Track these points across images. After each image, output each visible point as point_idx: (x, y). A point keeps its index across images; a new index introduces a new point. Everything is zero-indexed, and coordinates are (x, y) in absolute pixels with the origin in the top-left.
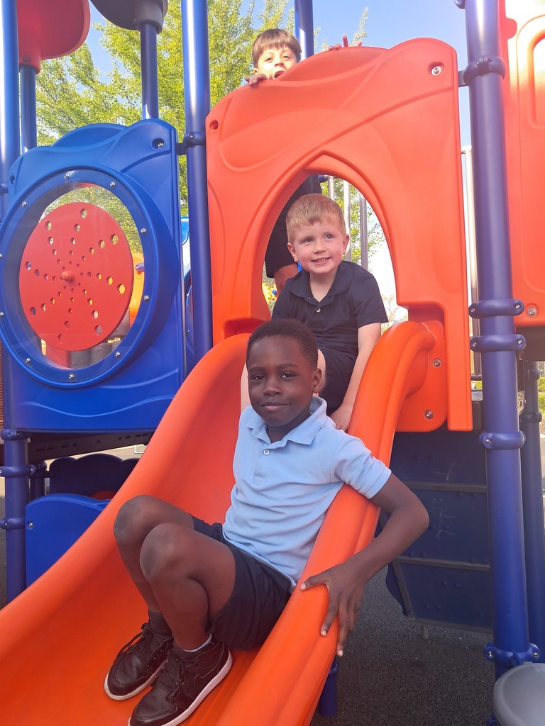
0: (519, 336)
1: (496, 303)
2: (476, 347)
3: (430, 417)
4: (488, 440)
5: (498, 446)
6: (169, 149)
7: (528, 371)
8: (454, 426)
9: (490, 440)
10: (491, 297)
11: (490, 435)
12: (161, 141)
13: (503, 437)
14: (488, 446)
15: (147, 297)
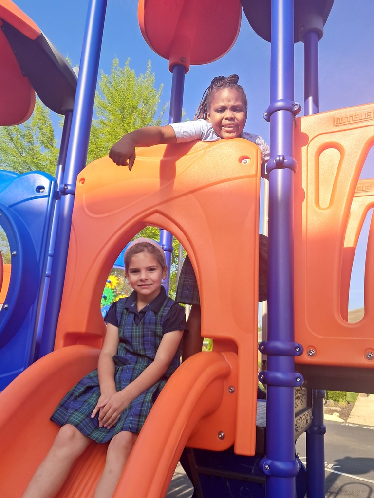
0: (298, 374)
1: (279, 345)
2: (264, 379)
3: (222, 438)
4: (267, 467)
5: (275, 473)
6: (47, 194)
7: (316, 391)
8: (239, 451)
9: (269, 466)
10: (277, 339)
11: (270, 462)
12: (43, 188)
13: (280, 465)
14: (267, 472)
15: (6, 306)
